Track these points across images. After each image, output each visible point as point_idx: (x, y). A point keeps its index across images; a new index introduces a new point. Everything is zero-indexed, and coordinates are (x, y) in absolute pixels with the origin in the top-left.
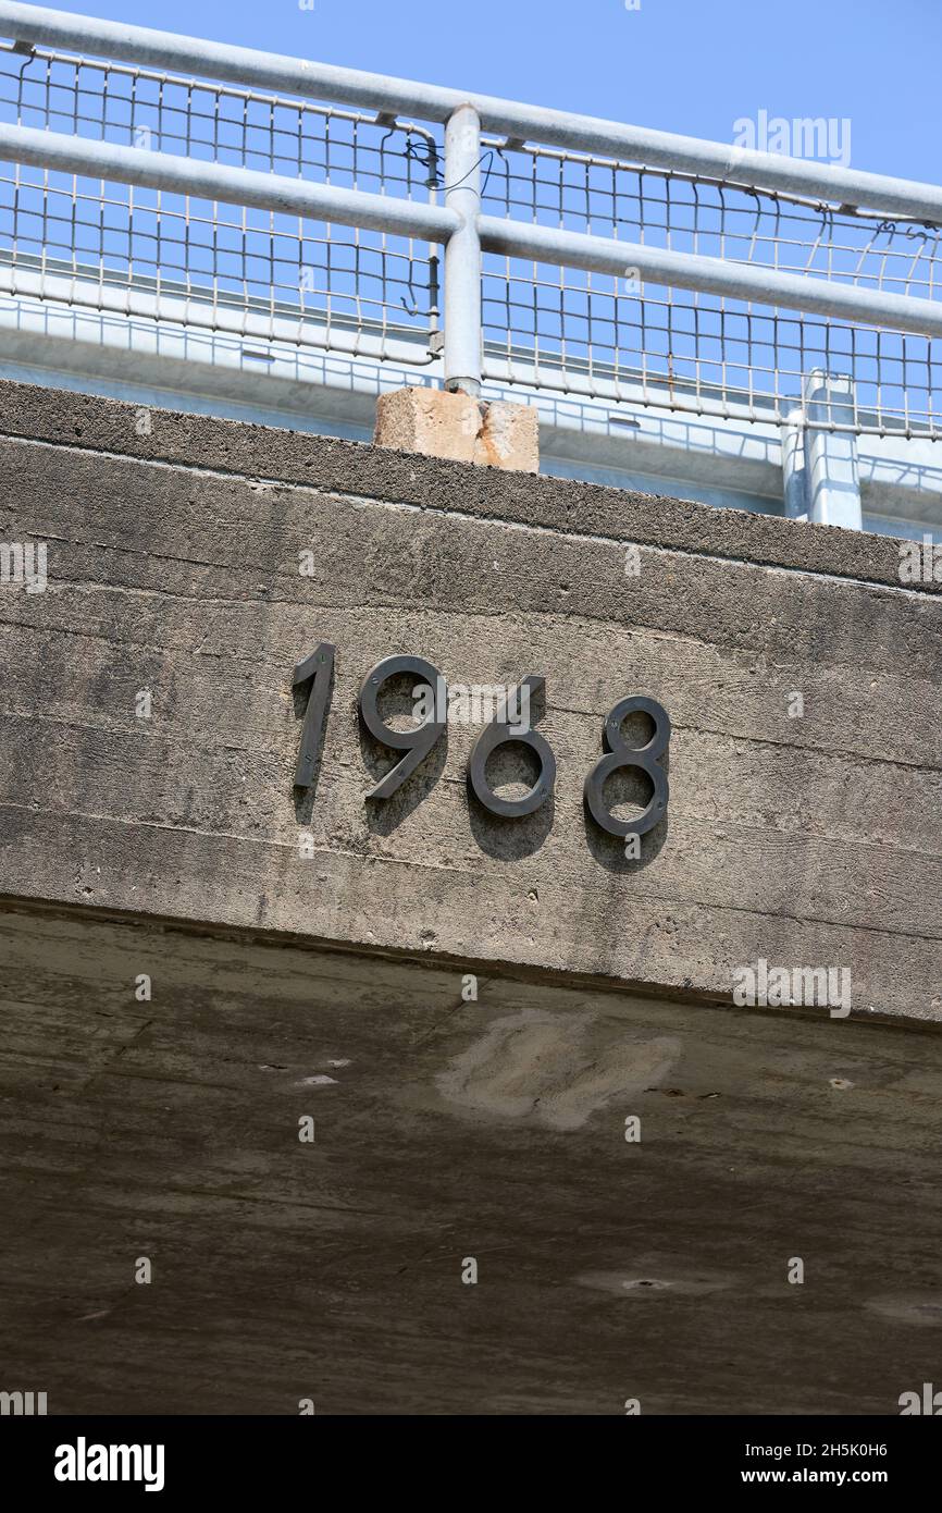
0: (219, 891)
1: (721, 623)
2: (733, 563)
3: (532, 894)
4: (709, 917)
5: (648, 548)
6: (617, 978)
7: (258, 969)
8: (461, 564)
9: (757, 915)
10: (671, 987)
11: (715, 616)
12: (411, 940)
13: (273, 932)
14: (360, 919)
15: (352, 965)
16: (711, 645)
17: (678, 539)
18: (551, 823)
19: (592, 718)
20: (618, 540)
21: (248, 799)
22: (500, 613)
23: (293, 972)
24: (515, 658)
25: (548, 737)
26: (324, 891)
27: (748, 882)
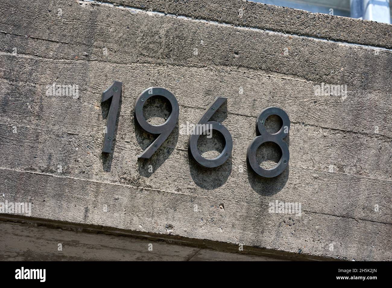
0: (65, 205)
1: (315, 70)
2: (322, 40)
3: (221, 206)
4: (310, 218)
5: (278, 33)
6: (264, 249)
7: (85, 245)
8: (185, 42)
9: (334, 217)
10: (291, 253)
11: (312, 67)
12: (161, 230)
13: (92, 226)
14: (135, 219)
15: (131, 242)
16: (310, 81)
17: (294, 28)
18: (230, 170)
19: (250, 118)
20: (263, 29)
21: (79, 159)
22: (204, 66)
23: (102, 246)
24: (212, 89)
25: (229, 128)
26: (117, 204)
27: (330, 200)
